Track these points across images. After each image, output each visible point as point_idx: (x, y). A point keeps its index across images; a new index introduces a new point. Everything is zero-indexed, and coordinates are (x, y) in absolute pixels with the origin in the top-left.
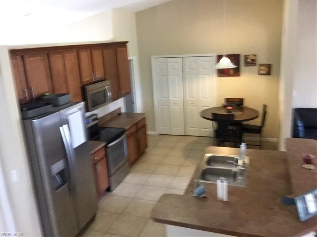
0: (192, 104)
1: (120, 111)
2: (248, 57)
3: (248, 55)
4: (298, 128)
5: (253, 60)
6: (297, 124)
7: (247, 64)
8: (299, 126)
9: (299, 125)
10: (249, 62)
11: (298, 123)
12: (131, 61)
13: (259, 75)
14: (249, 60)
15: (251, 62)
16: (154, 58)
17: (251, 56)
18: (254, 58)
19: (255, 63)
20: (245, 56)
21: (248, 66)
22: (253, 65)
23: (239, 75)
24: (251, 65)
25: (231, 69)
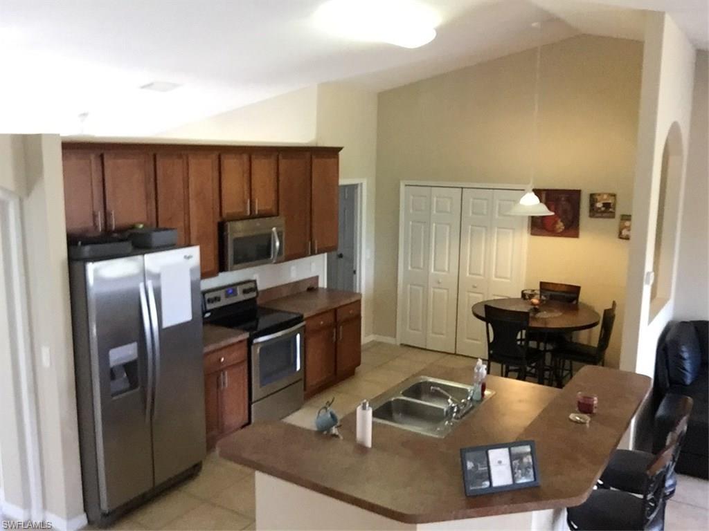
0: (474, 287)
1: (317, 283)
2: (599, 198)
3: (599, 195)
4: (684, 361)
5: (607, 205)
6: (681, 354)
7: (594, 212)
8: (684, 359)
9: (686, 355)
10: (599, 208)
11: (683, 352)
12: (359, 188)
13: (621, 238)
14: (599, 205)
15: (603, 209)
16: (406, 185)
17: (605, 197)
18: (610, 201)
19: (611, 212)
20: (592, 196)
21: (597, 217)
22: (609, 217)
23: (576, 235)
24: (604, 215)
25: (559, 221)
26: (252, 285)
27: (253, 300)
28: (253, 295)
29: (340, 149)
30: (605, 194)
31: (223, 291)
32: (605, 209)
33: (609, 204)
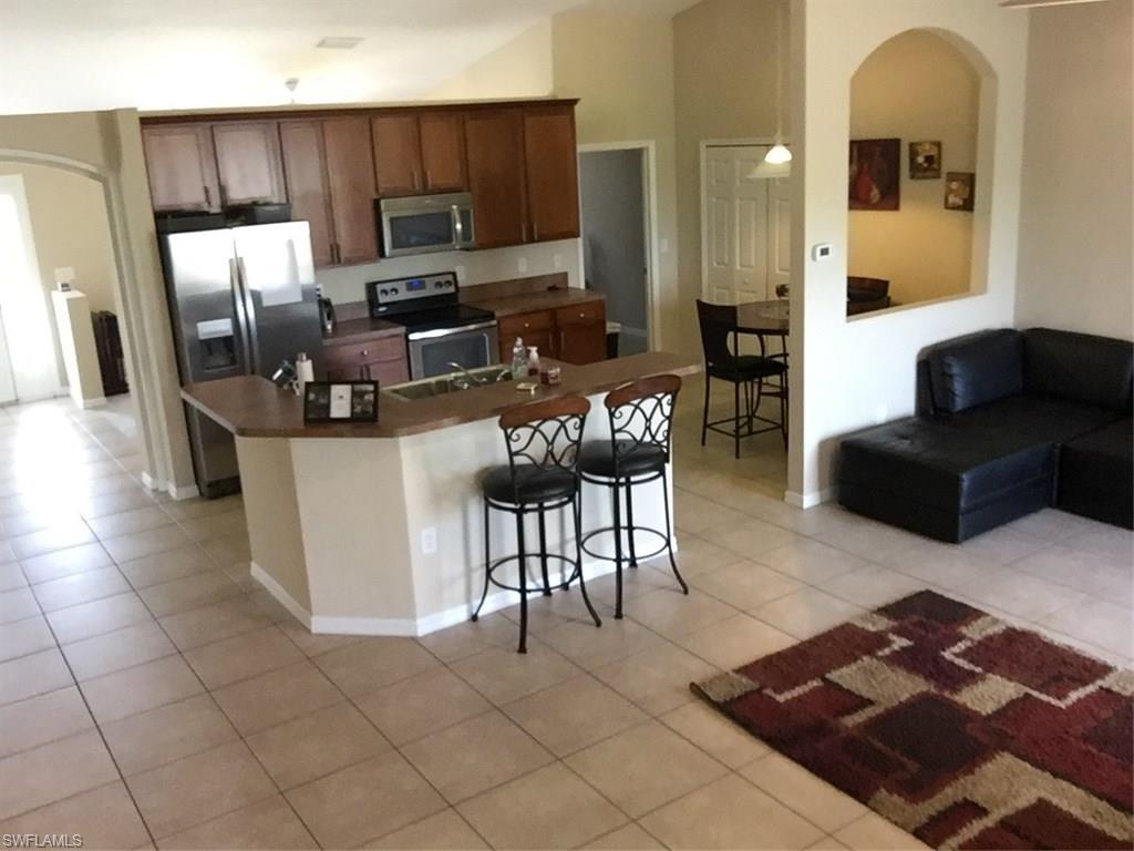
1: (566, 281)
2: (919, 149)
3: (920, 144)
5: (929, 159)
7: (916, 171)
10: (922, 165)
13: (947, 207)
14: (920, 160)
15: (925, 165)
16: (708, 146)
17: (927, 147)
18: (932, 153)
19: (936, 170)
20: (912, 145)
21: (919, 178)
22: (934, 177)
23: (896, 207)
24: (927, 174)
25: (874, 187)
26: (450, 278)
27: (453, 296)
28: (452, 289)
29: (575, 101)
30: (926, 142)
31: (404, 283)
32: (928, 167)
33: (932, 156)
